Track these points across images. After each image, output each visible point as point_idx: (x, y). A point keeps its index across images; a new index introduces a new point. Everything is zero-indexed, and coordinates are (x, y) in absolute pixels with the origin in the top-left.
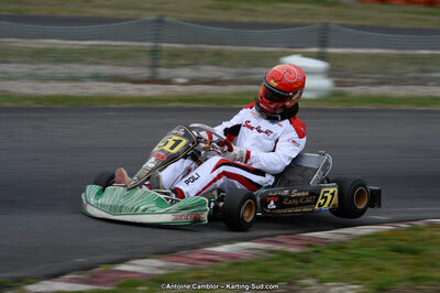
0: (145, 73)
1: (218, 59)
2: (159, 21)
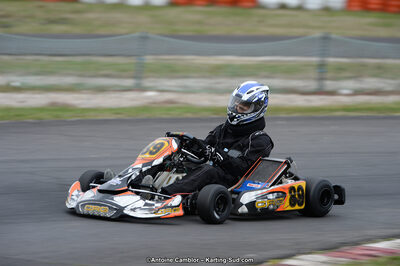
0: (312, 85)
1: (380, 71)
2: (326, 39)
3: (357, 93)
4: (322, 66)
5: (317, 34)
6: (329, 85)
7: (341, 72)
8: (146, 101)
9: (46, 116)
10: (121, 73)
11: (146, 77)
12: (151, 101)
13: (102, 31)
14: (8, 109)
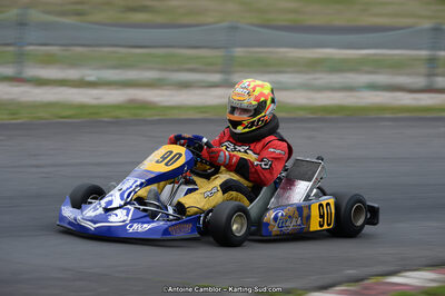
5: (427, 24)
6: (441, 81)
9: (123, 114)
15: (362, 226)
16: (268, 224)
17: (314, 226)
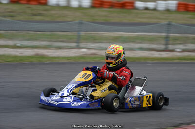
0: (163, 47)
2: (169, 24)
3: (184, 51)
4: (167, 38)
5: (166, 22)
6: (171, 47)
7: (176, 41)
8: (82, 54)
9: (34, 60)
10: (69, 40)
11: (81, 42)
12: (84, 54)
13: (58, 20)
14: (16, 57)
15: (162, 106)
16: (127, 104)
17: (145, 105)
